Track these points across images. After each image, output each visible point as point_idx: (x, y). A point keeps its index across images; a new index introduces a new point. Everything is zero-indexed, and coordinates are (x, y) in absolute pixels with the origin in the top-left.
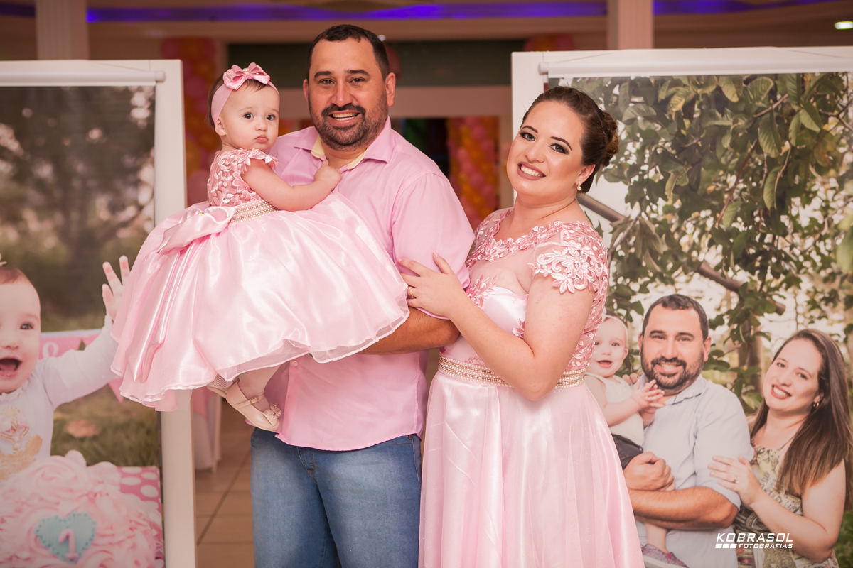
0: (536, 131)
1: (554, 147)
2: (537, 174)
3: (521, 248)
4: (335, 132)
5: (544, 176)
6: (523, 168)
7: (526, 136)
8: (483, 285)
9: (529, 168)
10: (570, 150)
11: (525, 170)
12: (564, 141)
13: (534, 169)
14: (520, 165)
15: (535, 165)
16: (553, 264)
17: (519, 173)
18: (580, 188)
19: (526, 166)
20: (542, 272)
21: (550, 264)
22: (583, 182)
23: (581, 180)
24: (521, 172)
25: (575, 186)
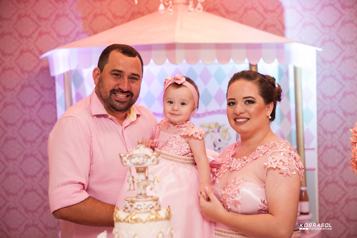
0: (234, 99)
1: (247, 103)
2: (245, 120)
3: (254, 158)
4: (115, 102)
5: (249, 119)
6: (237, 120)
7: (231, 104)
8: (237, 182)
9: (240, 119)
10: (255, 100)
11: (239, 120)
12: (250, 97)
13: (242, 118)
14: (235, 120)
15: (242, 115)
16: (277, 161)
17: (236, 124)
18: (270, 117)
19: (238, 119)
20: (272, 166)
21: (276, 161)
22: (270, 113)
23: (269, 113)
24: (237, 123)
25: (268, 117)
